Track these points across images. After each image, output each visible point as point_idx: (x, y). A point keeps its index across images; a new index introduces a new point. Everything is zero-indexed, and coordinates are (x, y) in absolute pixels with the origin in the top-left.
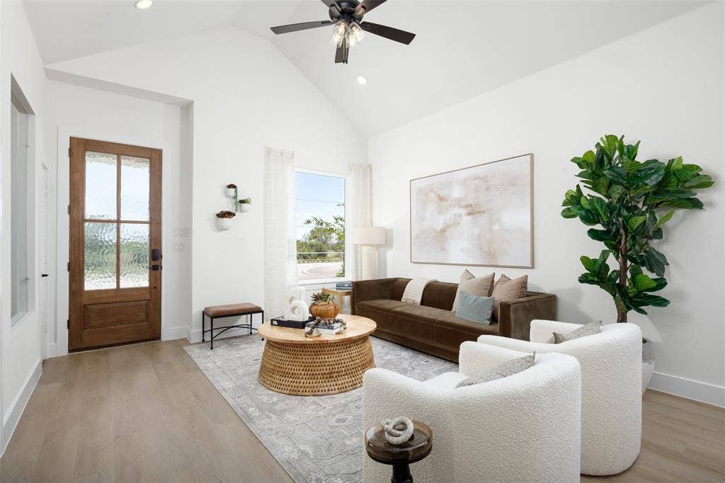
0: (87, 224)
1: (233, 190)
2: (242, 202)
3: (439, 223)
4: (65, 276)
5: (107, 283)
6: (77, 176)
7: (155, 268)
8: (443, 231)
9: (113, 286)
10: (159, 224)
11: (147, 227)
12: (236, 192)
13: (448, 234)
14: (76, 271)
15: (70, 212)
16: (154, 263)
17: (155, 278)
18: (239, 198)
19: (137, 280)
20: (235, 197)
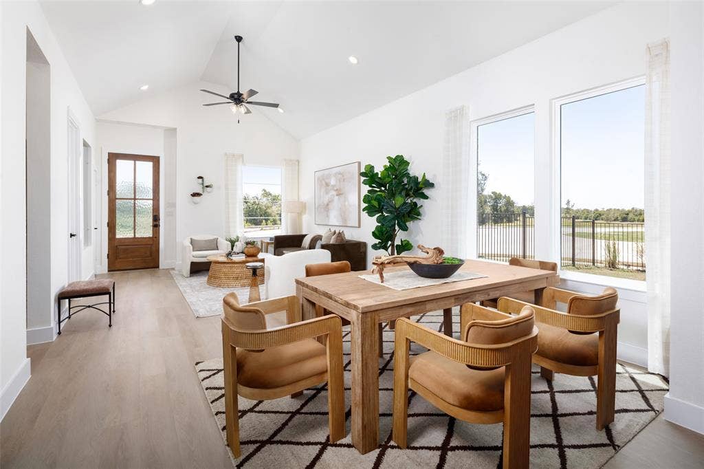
0: (117, 201)
1: (200, 180)
2: (207, 187)
3: (326, 200)
4: (106, 230)
5: (129, 235)
6: (112, 174)
7: (156, 226)
8: (328, 205)
9: (131, 235)
10: (158, 200)
11: (151, 202)
12: (203, 181)
13: (329, 206)
14: (112, 226)
15: (108, 194)
16: (155, 223)
17: (156, 232)
18: (205, 185)
19: (145, 232)
20: (203, 184)
